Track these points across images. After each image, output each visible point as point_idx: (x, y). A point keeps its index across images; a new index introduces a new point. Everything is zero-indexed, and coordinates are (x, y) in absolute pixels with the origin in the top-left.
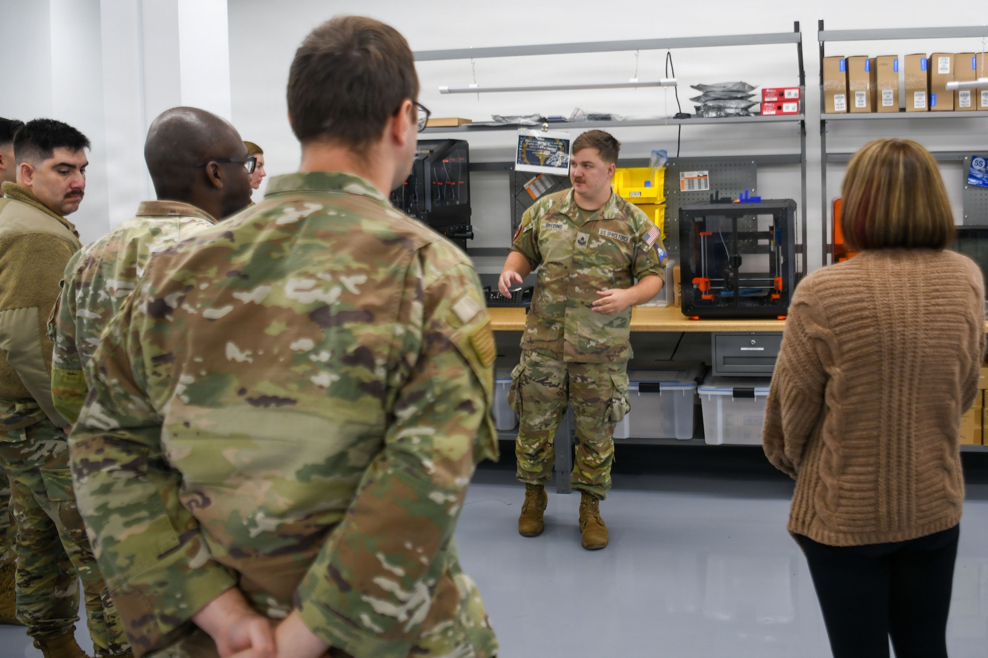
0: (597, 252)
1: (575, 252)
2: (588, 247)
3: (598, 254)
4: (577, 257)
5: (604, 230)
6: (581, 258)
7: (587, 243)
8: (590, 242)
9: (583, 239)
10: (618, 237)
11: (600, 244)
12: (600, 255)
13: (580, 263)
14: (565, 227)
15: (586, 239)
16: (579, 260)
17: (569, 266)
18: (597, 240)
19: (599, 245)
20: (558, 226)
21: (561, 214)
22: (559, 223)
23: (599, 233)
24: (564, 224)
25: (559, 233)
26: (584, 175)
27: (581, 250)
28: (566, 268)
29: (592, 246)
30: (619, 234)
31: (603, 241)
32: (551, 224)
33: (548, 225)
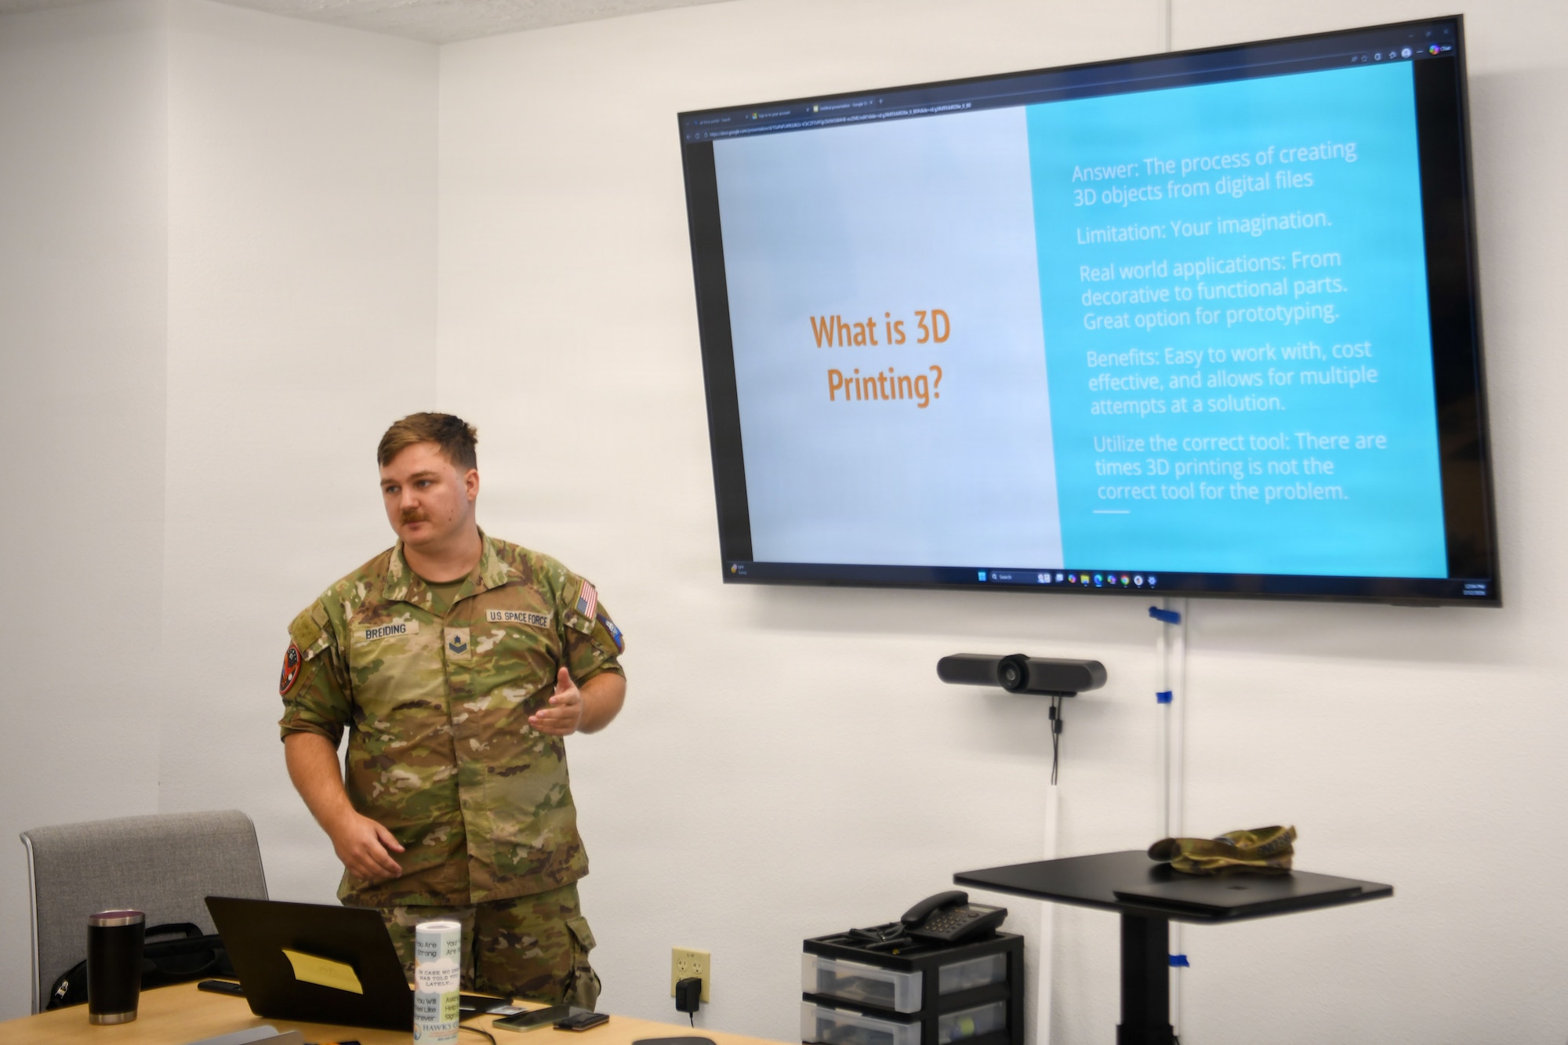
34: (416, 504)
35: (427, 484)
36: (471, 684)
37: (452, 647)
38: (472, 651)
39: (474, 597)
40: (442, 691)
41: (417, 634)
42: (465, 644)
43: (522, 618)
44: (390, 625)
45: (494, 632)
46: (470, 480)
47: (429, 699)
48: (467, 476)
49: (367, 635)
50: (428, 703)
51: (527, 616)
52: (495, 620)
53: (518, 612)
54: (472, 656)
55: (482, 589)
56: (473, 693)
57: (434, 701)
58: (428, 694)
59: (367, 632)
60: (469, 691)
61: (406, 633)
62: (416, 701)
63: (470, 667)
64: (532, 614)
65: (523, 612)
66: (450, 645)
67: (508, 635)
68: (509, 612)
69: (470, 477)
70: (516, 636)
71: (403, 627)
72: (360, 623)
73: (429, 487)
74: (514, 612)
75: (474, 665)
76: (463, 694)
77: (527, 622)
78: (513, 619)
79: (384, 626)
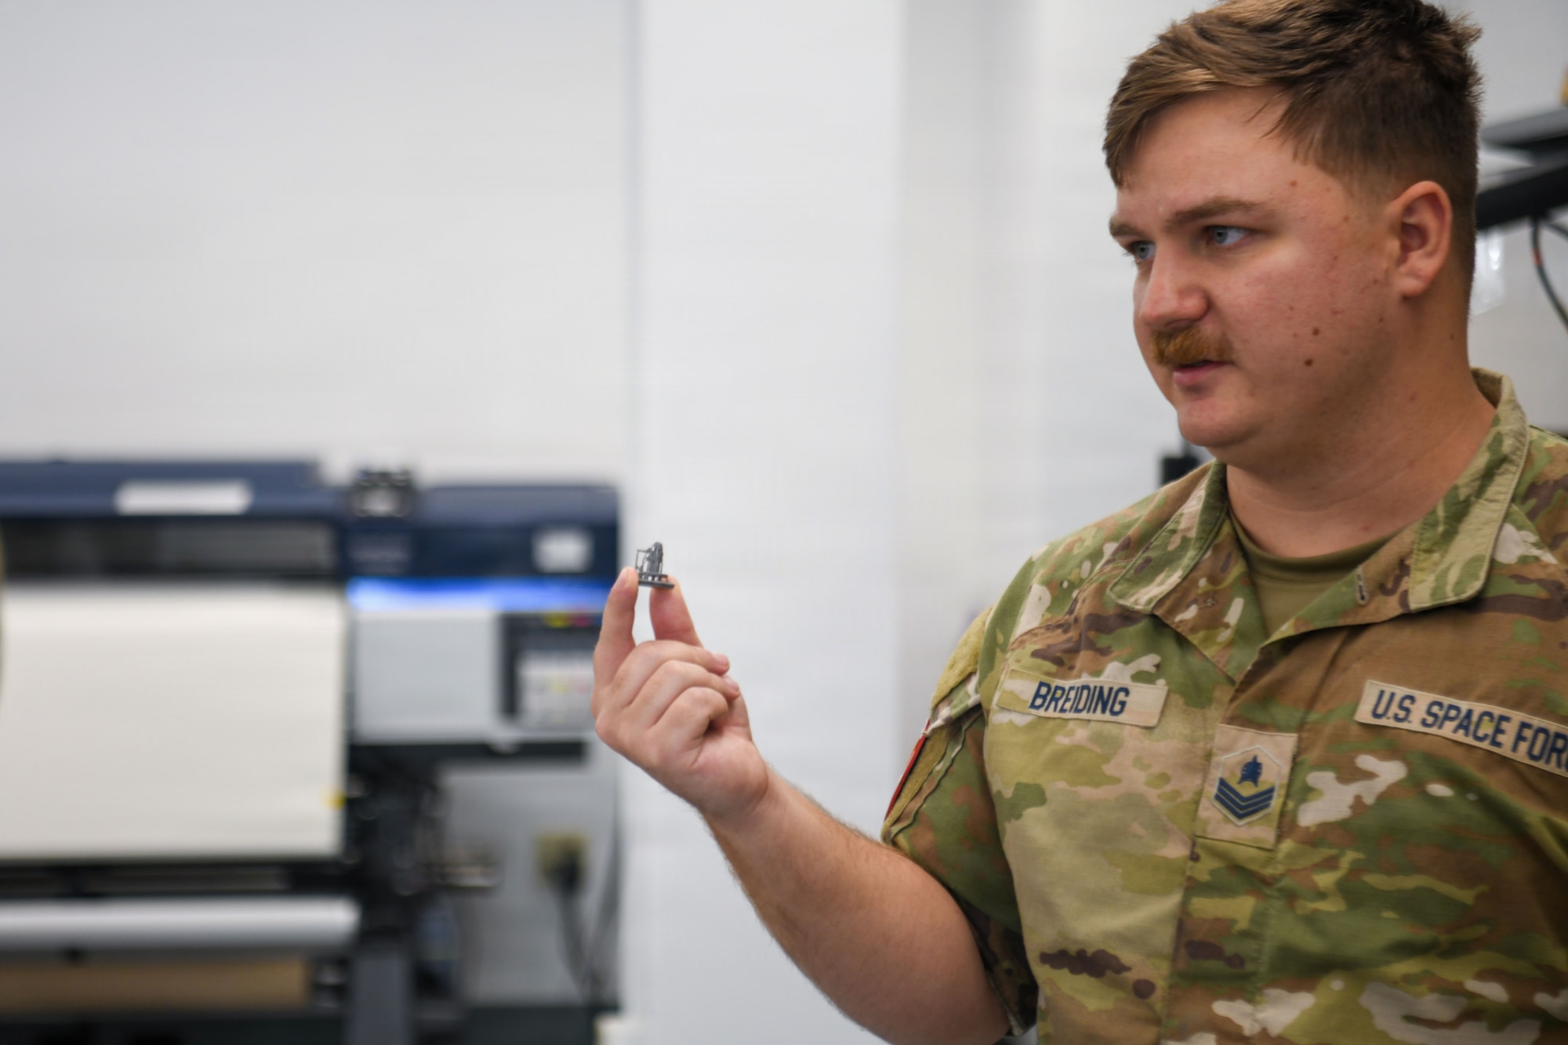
0: (1349, 857)
1: (1203, 870)
2: (1286, 825)
3: (1356, 870)
4: (1207, 907)
5: (1401, 691)
6: (1241, 908)
7: (1276, 803)
8: (1299, 791)
9: (1252, 770)
10: (1507, 739)
11: (1368, 792)
12: (1374, 879)
13: (1230, 948)
14: (1146, 700)
15: (1274, 773)
16: (1224, 925)
17: (1158, 973)
18: (1350, 774)
19: (1358, 803)
20: (1106, 700)
21: (1128, 616)
22: (1113, 674)
23: (1364, 714)
24: (1141, 677)
25: (1109, 746)
26: (1210, 305)
27: (1243, 854)
28: (1143, 990)
29: (1310, 816)
30: (1518, 716)
31: (1390, 772)
32: (1066, 684)
33: (1046, 695)
34: (1192, 305)
35: (1233, 238)
36: (1246, 935)
37: (1226, 796)
38: (1282, 814)
39: (1356, 630)
40: (1165, 937)
41: (1149, 729)
42: (1271, 791)
43: (1487, 728)
44: (1092, 681)
45: (1366, 762)
46: (1412, 220)
47: (1126, 956)
48: (1394, 208)
49: (1037, 695)
50: (1121, 968)
51: (1511, 729)
52: (1383, 722)
53: (1479, 708)
54: (1280, 838)
55: (1391, 607)
56: (1249, 967)
57: (1140, 966)
58: (1123, 938)
59: (1041, 684)
60: (1237, 961)
61: (1121, 718)
62: (1090, 951)
63: (1268, 871)
64: (1537, 722)
65: (1497, 711)
66: (1223, 783)
67: (1415, 783)
68: (1447, 701)
69: (1409, 209)
70: (1439, 789)
71: (1121, 696)
72: (1035, 654)
73: (1237, 246)
74: (1464, 706)
75: (1280, 869)
76: (1213, 965)
77: (1506, 751)
78: (1448, 729)
79: (1077, 682)
